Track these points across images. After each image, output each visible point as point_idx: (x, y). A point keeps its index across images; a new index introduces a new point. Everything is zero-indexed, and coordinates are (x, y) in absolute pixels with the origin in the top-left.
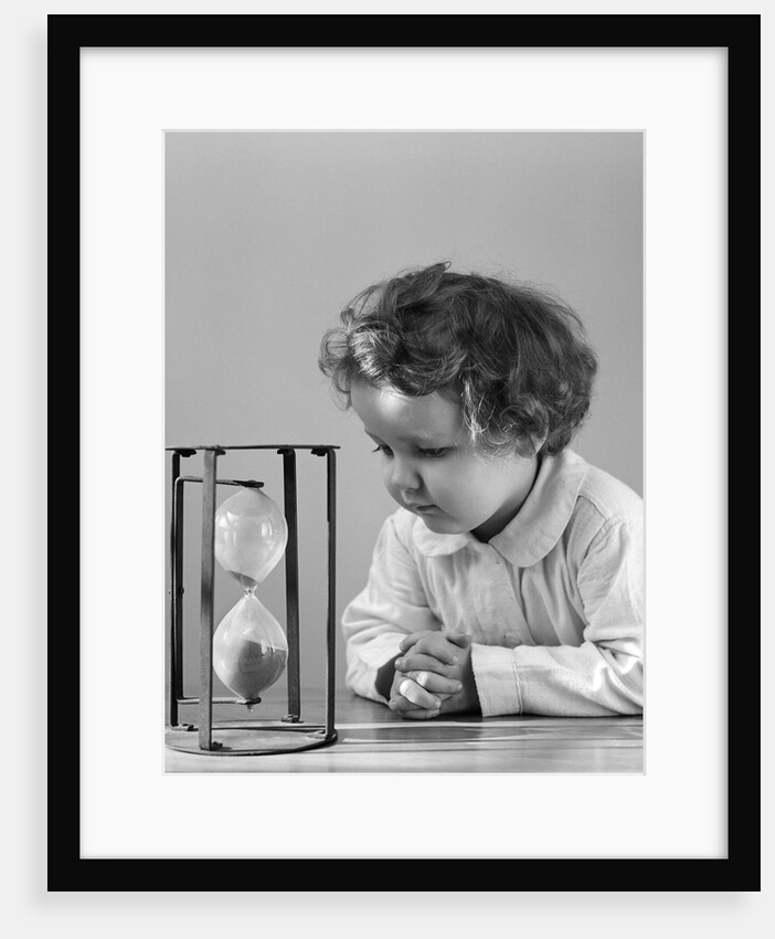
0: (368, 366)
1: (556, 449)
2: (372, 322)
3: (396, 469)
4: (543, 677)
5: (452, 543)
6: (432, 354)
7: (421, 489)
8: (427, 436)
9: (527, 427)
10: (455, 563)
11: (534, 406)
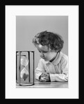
1: (59, 52)
4: (58, 77)
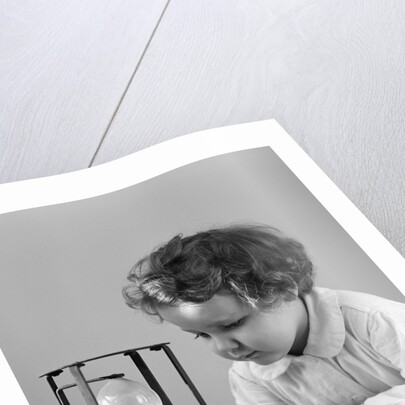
0: (162, 297)
2: (151, 277)
3: (217, 342)
5: (281, 365)
6: (199, 278)
7: (241, 347)
8: (224, 318)
9: (282, 287)
10: (291, 375)
11: (278, 275)
